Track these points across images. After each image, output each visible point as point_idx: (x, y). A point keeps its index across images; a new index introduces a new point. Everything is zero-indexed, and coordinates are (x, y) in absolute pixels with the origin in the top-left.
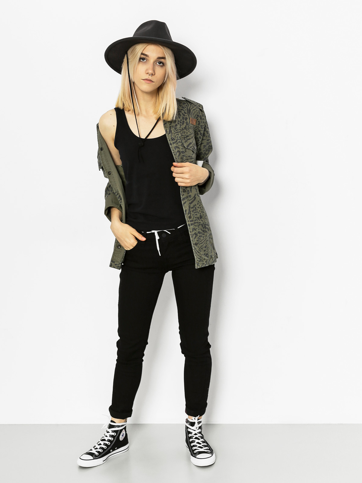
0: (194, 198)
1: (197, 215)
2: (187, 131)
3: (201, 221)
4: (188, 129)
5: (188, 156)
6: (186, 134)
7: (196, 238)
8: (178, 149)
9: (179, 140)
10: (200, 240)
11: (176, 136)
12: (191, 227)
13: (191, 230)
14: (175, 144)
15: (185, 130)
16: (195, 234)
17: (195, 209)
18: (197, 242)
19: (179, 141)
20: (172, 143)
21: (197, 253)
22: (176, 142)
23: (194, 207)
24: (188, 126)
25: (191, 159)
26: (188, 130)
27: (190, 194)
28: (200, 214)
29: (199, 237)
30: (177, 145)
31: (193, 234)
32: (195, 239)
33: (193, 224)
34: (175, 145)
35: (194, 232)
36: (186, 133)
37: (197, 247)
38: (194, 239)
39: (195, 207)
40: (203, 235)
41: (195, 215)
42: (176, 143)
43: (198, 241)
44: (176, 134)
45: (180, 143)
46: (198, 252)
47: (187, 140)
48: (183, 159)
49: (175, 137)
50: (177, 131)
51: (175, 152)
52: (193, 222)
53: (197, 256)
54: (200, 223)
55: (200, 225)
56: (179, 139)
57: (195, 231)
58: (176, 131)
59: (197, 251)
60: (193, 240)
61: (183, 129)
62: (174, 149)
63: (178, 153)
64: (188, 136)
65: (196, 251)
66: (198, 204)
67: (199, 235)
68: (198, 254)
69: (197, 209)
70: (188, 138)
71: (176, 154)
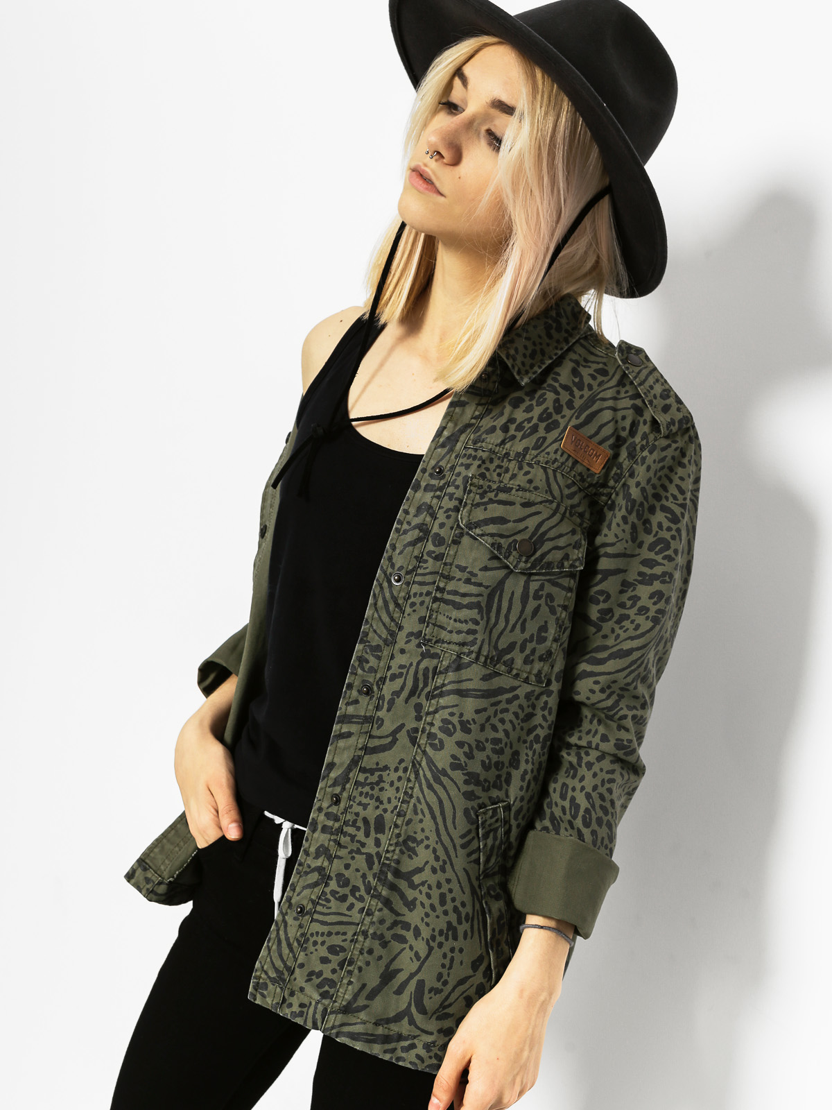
0: (390, 739)
1: (365, 809)
2: (521, 468)
3: (370, 842)
4: (530, 465)
5: (458, 566)
6: (506, 481)
7: (316, 890)
8: (428, 519)
9: (457, 487)
10: (324, 906)
11: (458, 469)
12: (316, 835)
13: (312, 850)
14: (432, 494)
15: (513, 466)
16: (320, 870)
17: (377, 783)
18: (310, 906)
19: (451, 490)
20: (423, 484)
21: (284, 944)
22: (441, 489)
23: (377, 774)
24: (534, 452)
25: (468, 581)
26: (526, 468)
27: (380, 714)
28: (379, 812)
29: (329, 896)
30: (435, 501)
31: (309, 867)
32: (307, 892)
33: (332, 834)
34: (428, 497)
35: (318, 863)
36: (508, 476)
37: (297, 923)
38: (304, 888)
39: (381, 777)
40: (354, 901)
41: (360, 804)
42: (438, 493)
43: (315, 903)
44: (464, 461)
45: (451, 499)
46: (290, 946)
47: (491, 501)
48: (425, 565)
49: (453, 468)
50: (476, 450)
51: (409, 523)
52: (337, 825)
53: (275, 955)
54: (363, 845)
55: (359, 852)
56: (459, 481)
57: (326, 864)
58: (470, 451)
59: (287, 939)
60: (298, 889)
61: (507, 454)
62: (412, 511)
63: (417, 531)
64: (507, 490)
65: (282, 933)
66: (396, 770)
67: (333, 885)
68: (286, 951)
69: (386, 786)
70: (502, 496)
71: (405, 532)
